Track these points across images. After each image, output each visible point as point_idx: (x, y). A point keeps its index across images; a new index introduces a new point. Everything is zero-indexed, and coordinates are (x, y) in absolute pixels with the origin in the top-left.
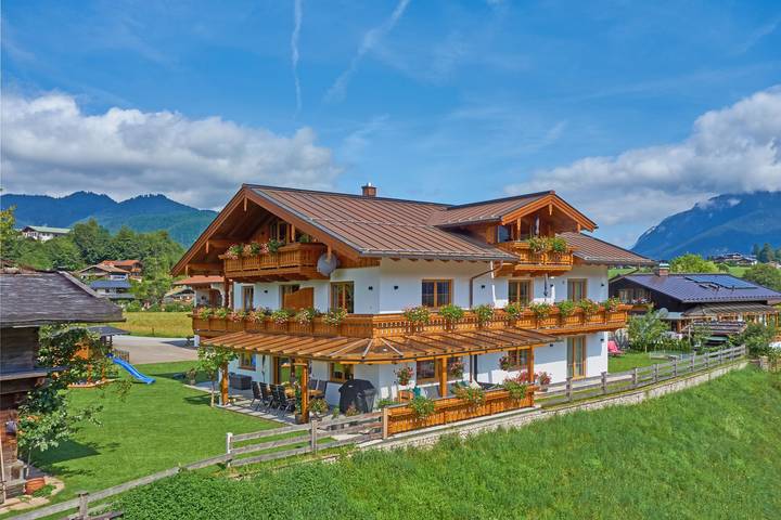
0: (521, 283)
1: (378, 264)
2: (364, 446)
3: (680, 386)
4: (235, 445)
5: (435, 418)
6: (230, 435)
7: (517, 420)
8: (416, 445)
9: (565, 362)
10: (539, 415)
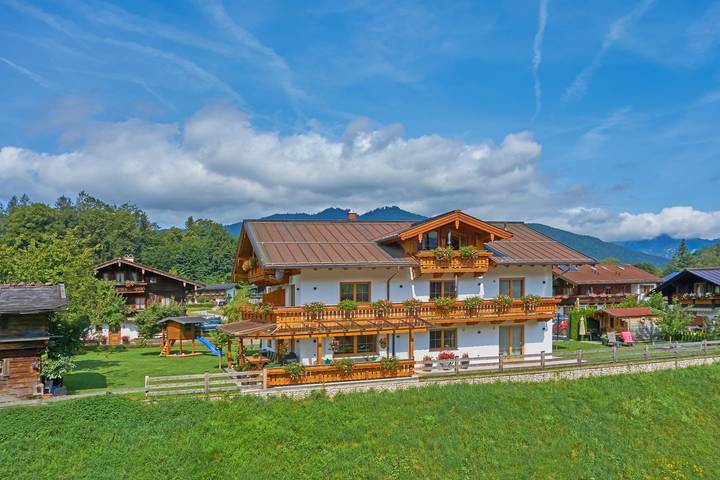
0: (446, 283)
1: (299, 273)
2: (244, 392)
3: (615, 371)
4: (151, 383)
5: (311, 378)
6: (147, 377)
7: (392, 386)
8: (289, 395)
9: (497, 347)
10: (418, 384)
